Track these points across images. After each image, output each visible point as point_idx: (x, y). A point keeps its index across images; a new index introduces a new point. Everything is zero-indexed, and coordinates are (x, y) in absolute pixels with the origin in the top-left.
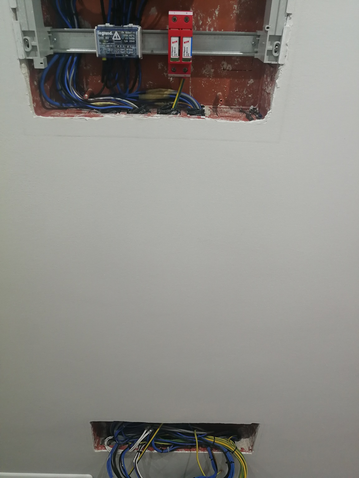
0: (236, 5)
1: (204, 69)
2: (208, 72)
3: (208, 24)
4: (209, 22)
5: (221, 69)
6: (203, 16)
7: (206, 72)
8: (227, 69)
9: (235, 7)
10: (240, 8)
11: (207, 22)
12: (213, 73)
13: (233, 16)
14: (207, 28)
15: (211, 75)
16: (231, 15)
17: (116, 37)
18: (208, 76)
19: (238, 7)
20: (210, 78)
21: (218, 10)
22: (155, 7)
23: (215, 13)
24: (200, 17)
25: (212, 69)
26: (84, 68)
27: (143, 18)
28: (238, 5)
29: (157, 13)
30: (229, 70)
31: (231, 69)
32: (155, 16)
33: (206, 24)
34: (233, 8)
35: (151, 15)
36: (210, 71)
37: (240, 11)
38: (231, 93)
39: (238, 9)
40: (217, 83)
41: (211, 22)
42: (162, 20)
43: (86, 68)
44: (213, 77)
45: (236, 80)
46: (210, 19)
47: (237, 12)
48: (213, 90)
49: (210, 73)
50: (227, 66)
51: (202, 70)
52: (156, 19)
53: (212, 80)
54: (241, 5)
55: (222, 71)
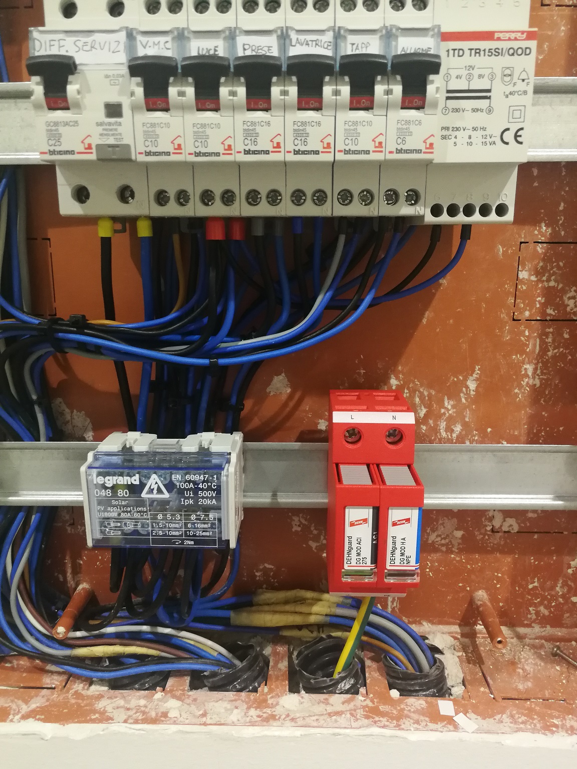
0: (529, 363)
1: (433, 531)
2: (445, 539)
3: (444, 414)
4: (448, 410)
5: (486, 530)
6: (430, 395)
7: (439, 539)
8: (505, 528)
9: (526, 369)
10: (542, 373)
11: (443, 411)
12: (460, 541)
13: (521, 393)
14: (443, 425)
15: (453, 547)
16: (516, 391)
17: (155, 491)
18: (444, 549)
19: (535, 369)
20: (452, 552)
21: (477, 379)
22: (283, 374)
23: (467, 387)
24: (422, 397)
25: (457, 529)
26: (69, 529)
27: (248, 404)
28: (536, 364)
29: (289, 390)
30: (508, 532)
31: (516, 528)
32: (284, 397)
33: (439, 416)
34: (523, 373)
35: (272, 394)
36: (451, 536)
37: (541, 380)
38: (517, 591)
39: (538, 375)
40: (472, 567)
41: (455, 410)
42: (306, 406)
43: (73, 530)
44: (461, 551)
45: (532, 558)
46: (452, 403)
47: (535, 383)
48: (461, 585)
49: (450, 541)
50: (505, 521)
51: (427, 533)
52: (285, 404)
53: (458, 559)
54: (545, 364)
55: (489, 535)
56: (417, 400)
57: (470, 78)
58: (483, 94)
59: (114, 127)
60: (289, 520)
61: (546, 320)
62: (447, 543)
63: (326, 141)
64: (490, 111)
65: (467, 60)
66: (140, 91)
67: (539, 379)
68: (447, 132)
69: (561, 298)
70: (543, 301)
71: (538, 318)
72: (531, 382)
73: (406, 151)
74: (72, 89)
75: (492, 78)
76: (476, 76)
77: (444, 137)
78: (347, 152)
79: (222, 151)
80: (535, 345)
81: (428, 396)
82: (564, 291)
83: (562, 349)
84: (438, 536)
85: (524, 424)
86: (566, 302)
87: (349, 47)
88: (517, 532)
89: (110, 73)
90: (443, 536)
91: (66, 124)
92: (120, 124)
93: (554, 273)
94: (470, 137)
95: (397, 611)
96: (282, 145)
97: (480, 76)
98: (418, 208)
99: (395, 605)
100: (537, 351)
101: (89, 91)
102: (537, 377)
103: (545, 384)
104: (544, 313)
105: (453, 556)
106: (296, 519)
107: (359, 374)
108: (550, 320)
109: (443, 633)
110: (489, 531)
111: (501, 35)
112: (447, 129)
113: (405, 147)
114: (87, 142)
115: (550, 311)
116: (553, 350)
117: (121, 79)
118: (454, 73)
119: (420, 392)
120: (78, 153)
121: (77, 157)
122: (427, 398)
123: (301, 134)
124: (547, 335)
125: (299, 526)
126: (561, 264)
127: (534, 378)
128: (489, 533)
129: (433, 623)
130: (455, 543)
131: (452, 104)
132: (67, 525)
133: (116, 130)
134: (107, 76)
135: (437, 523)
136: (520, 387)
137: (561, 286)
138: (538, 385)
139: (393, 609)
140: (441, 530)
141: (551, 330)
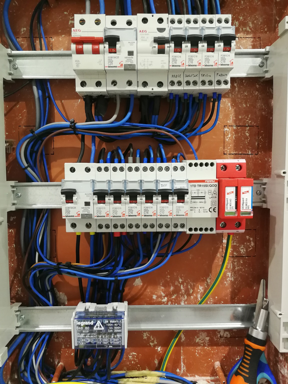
0: (229, 272)
1: (198, 337)
2: (202, 341)
3: (199, 292)
4: (201, 290)
5: (218, 337)
7: (200, 341)
8: (225, 336)
9: (228, 275)
10: (234, 276)
11: (199, 290)
12: (208, 341)
13: (227, 283)
14: (199, 296)
15: (206, 344)
16: (225, 282)
18: (202, 345)
19: (232, 274)
20: (205, 346)
21: (210, 279)
22: (139, 278)
23: (207, 282)
24: (191, 286)
25: (207, 337)
26: (56, 340)
27: (126, 290)
28: (232, 273)
29: (142, 284)
31: (229, 336)
32: (140, 287)
33: (198, 292)
34: (227, 276)
35: (135, 286)
36: (205, 339)
37: (234, 278)
38: (231, 361)
39: (233, 277)
40: (213, 352)
41: (203, 290)
42: (148, 290)
43: (57, 340)
44: (209, 345)
45: (236, 348)
46: (202, 287)
47: (232, 279)
48: (209, 359)
49: (205, 342)
50: (225, 333)
51: (195, 338)
52: (141, 289)
53: (208, 349)
54: (235, 273)
55: (219, 339)
56: (189, 287)
57: (198, 193)
58: (203, 198)
59: (87, 209)
60: (142, 335)
61: (234, 257)
62: (204, 342)
63: (154, 212)
64: (205, 202)
65: (197, 188)
66: (96, 199)
67: (233, 278)
68: (192, 209)
69: (239, 249)
70: (232, 250)
71: (231, 256)
72: (230, 279)
73: (179, 215)
74: (74, 198)
75: (205, 193)
76: (200, 193)
77: (191, 210)
78: (161, 216)
79: (121, 215)
80: (230, 266)
81: (193, 285)
82: (239, 247)
83: (240, 267)
84: (200, 339)
85: (229, 295)
86: (240, 250)
87: (161, 186)
88: (230, 337)
89: (87, 193)
90: (201, 340)
91: (72, 208)
92: (89, 208)
93: (235, 240)
94: (199, 210)
95: (185, 371)
96: (140, 214)
97: (201, 193)
98: (184, 229)
99: (184, 369)
100: (232, 268)
101: (80, 198)
102: (232, 277)
103: (235, 280)
104: (233, 254)
105: (206, 348)
106: (145, 334)
107: (168, 277)
108: (235, 257)
109: (203, 380)
110: (219, 337)
111: (207, 181)
112: (192, 208)
113: (179, 214)
114: (78, 213)
115: (235, 254)
116: (237, 267)
117: (90, 195)
118: (193, 192)
119: (190, 283)
120: (75, 216)
121: (74, 217)
122: (193, 286)
123: (146, 210)
124: (235, 262)
125: (146, 337)
126: (237, 237)
127: (231, 278)
128: (219, 338)
129: (200, 376)
130: (206, 342)
131: (193, 200)
132: (55, 338)
133: (88, 210)
134: (86, 194)
135: (199, 334)
136: (227, 281)
137: (238, 245)
138: (233, 280)
139: (184, 370)
140: (201, 337)
141: (236, 260)
